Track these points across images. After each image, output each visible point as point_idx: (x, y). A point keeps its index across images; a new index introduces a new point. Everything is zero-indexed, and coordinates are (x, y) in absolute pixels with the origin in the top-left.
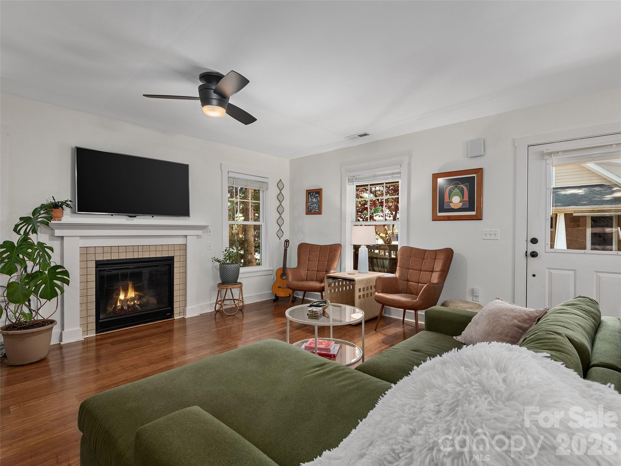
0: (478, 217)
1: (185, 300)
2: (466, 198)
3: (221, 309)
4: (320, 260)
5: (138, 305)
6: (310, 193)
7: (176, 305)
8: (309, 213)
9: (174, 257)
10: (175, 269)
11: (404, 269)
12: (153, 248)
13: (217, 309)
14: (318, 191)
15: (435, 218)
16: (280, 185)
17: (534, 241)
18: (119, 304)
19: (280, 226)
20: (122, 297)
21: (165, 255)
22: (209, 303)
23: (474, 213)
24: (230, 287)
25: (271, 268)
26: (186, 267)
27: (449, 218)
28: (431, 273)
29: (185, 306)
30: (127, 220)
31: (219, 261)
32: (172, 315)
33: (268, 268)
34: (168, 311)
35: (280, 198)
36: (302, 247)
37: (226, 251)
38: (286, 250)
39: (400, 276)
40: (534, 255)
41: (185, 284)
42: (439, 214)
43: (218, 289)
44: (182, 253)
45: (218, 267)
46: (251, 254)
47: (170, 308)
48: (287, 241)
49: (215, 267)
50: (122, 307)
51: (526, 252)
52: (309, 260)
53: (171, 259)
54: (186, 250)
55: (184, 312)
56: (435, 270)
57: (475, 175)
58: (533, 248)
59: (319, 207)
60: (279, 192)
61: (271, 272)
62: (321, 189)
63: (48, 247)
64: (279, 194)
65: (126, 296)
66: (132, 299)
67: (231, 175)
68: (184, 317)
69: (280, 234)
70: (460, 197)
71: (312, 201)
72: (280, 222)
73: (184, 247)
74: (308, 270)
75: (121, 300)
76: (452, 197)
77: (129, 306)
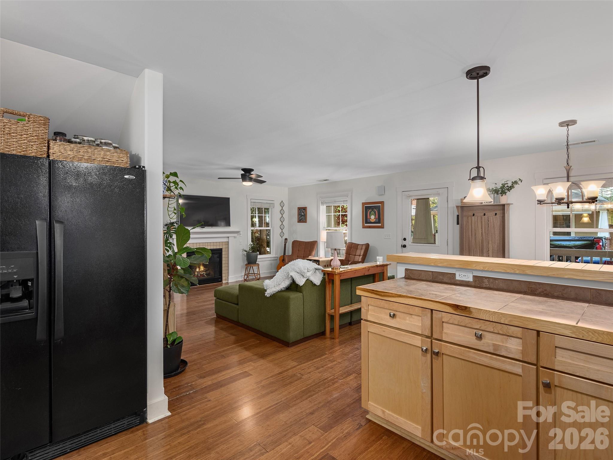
0: (382, 227)
1: (228, 273)
2: (377, 217)
3: (248, 279)
4: (305, 251)
5: (205, 274)
6: (299, 209)
7: (223, 275)
8: (299, 221)
9: (222, 249)
10: (223, 255)
11: (347, 255)
12: (212, 244)
13: (245, 279)
14: (305, 208)
15: (364, 227)
16: (282, 204)
17: (405, 239)
18: (196, 273)
19: (282, 230)
20: (197, 270)
21: (218, 248)
22: (240, 275)
23: (380, 225)
24: (252, 265)
25: (277, 256)
26: (228, 254)
27: (370, 227)
28: (359, 257)
29: (228, 276)
30: (200, 229)
31: (246, 251)
32: (221, 281)
33: (274, 256)
34: (219, 278)
35: (282, 212)
36: (295, 243)
37: (250, 245)
38: (285, 245)
39: (345, 259)
40: (404, 246)
41: (228, 264)
42: (366, 225)
43: (245, 268)
44: (226, 246)
45: (246, 255)
46: (264, 247)
47: (220, 277)
48: (286, 239)
49: (244, 255)
50: (198, 275)
51: (402, 245)
52: (298, 251)
53: (221, 250)
54: (228, 245)
55: (228, 279)
56: (356, 255)
57: (380, 205)
58: (404, 243)
59: (305, 218)
60: (281, 208)
61: (276, 258)
62: (306, 207)
63: (172, 244)
64: (281, 210)
65: (199, 269)
66: (203, 271)
67: (253, 201)
68: (228, 282)
69: (282, 234)
70: (374, 216)
71: (301, 215)
72: (282, 227)
73: (228, 243)
74: (298, 257)
75: (197, 272)
76: (371, 216)
77: (201, 275)
